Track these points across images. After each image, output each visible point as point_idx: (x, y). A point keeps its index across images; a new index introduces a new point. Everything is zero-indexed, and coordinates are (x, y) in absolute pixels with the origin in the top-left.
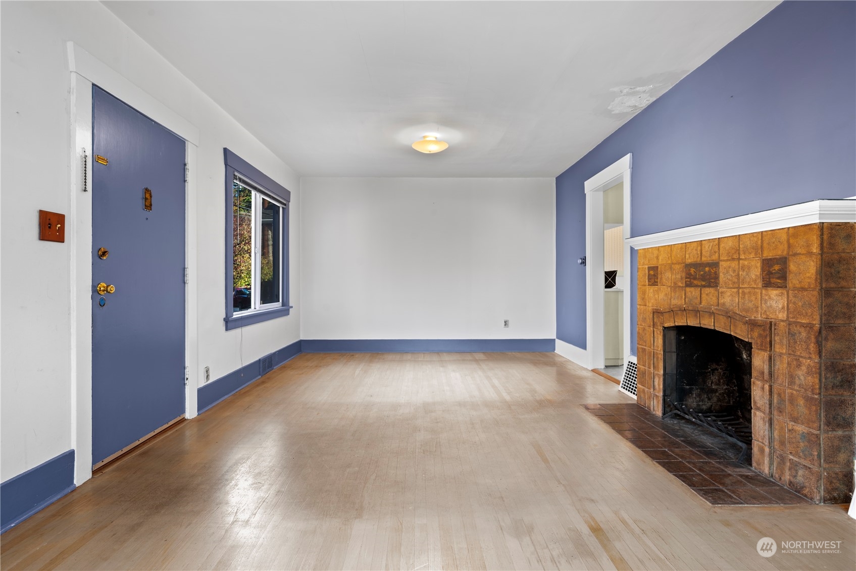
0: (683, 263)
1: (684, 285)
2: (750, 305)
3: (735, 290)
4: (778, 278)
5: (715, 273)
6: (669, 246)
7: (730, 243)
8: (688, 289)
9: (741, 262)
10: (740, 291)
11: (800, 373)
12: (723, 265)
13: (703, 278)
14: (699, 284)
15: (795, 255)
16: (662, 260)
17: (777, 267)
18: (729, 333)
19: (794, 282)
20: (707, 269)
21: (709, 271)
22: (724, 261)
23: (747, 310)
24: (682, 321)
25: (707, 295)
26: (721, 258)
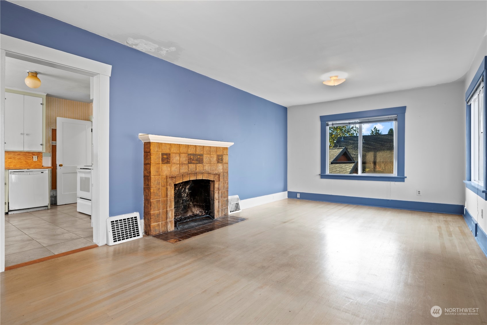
0: (187, 153)
1: (187, 163)
2: (214, 169)
3: (209, 164)
4: (221, 160)
5: (202, 158)
6: (178, 144)
7: (207, 148)
8: (189, 165)
9: (211, 155)
10: (211, 164)
11: (226, 185)
12: (205, 156)
13: (197, 160)
14: (195, 162)
15: (224, 154)
16: (173, 150)
17: (220, 157)
18: (207, 179)
19: (225, 162)
20: (199, 157)
21: (200, 158)
22: (205, 154)
23: (213, 171)
24: (187, 179)
25: (199, 166)
26: (204, 153)
